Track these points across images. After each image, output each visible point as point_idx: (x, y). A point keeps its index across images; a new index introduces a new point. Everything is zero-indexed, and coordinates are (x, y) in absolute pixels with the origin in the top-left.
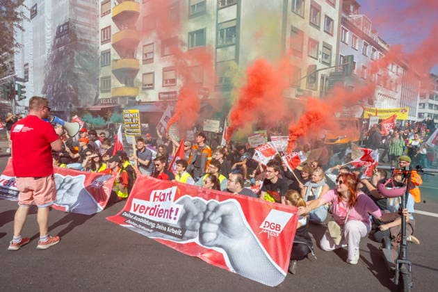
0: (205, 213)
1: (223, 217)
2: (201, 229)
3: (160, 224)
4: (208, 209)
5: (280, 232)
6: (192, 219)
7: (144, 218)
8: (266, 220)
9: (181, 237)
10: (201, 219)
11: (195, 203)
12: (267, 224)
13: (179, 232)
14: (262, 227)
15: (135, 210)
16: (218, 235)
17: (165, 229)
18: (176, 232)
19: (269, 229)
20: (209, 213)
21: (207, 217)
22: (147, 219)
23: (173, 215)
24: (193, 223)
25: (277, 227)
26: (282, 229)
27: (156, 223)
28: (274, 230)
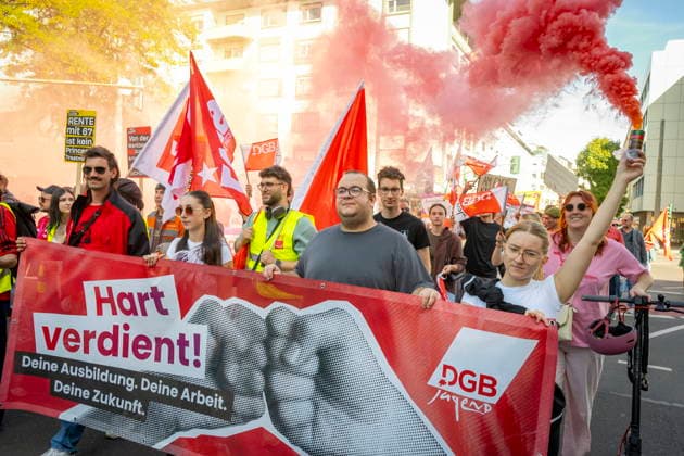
0: (267, 344)
1: (322, 353)
2: (269, 391)
3: (153, 377)
4: (272, 334)
5: (495, 400)
6: (240, 363)
7: (91, 366)
8: (446, 360)
9: (228, 416)
10: (263, 361)
11: (233, 317)
12: (450, 376)
13: (217, 402)
14: (434, 381)
15: (51, 345)
16: (316, 406)
17: (174, 392)
18: (208, 401)
19: (456, 389)
20: (279, 345)
21: (276, 355)
22: (103, 368)
23: (189, 353)
24: (244, 374)
25: (486, 383)
26: (501, 389)
27: (137, 376)
28: (475, 395)
